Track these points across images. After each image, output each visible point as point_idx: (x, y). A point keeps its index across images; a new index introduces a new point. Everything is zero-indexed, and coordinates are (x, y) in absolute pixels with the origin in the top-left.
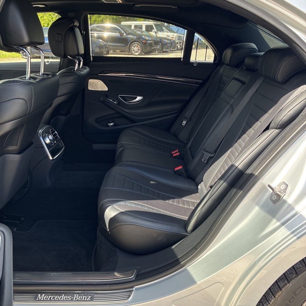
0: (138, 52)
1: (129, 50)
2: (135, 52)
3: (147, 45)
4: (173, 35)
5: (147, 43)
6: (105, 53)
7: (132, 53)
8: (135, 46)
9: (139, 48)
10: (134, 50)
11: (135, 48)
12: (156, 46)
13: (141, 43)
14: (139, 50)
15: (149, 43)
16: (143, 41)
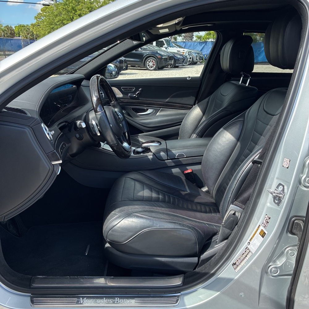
0: (153, 67)
1: (144, 65)
2: (150, 67)
3: (162, 60)
4: (184, 50)
5: (162, 58)
6: (125, 67)
7: (147, 68)
8: (151, 61)
9: (154, 63)
10: (149, 65)
11: (150, 63)
12: (170, 61)
13: (156, 58)
14: (154, 65)
15: (164, 58)
16: (158, 57)
